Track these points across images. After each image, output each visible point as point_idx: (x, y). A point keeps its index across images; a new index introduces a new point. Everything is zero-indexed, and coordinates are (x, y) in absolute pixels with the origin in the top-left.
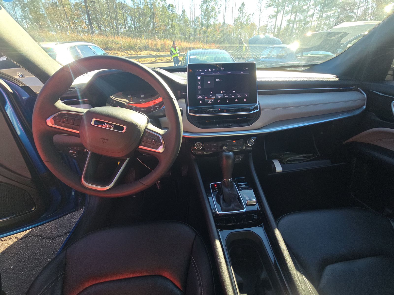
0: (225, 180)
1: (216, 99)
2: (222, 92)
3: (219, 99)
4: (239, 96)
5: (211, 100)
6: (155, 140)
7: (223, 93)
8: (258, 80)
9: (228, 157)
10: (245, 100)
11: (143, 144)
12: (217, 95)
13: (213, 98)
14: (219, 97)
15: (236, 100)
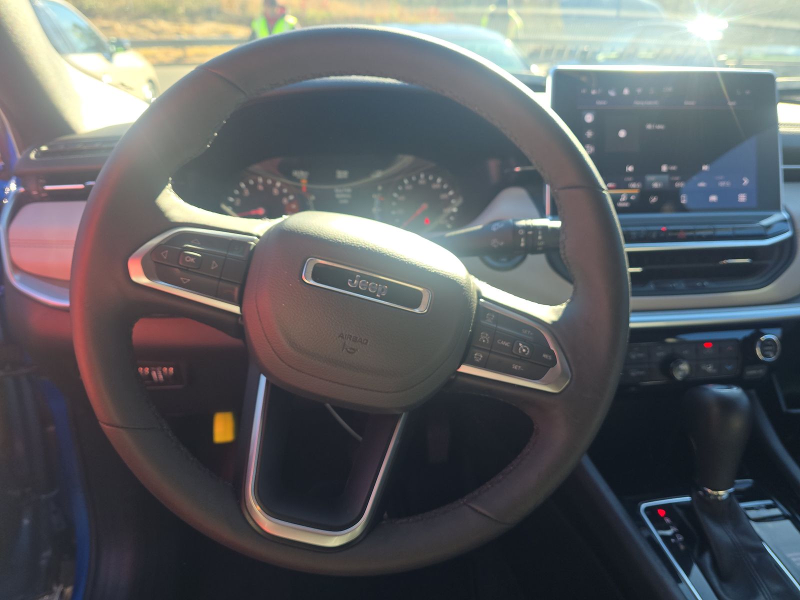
0: (709, 491)
1: (646, 193)
2: (664, 168)
3: (655, 192)
4: (722, 184)
5: (629, 195)
6: (525, 341)
7: (669, 172)
8: (782, 129)
9: (727, 404)
10: (742, 198)
11: (478, 356)
12: (650, 178)
13: (635, 188)
14: (656, 185)
15: (713, 198)
